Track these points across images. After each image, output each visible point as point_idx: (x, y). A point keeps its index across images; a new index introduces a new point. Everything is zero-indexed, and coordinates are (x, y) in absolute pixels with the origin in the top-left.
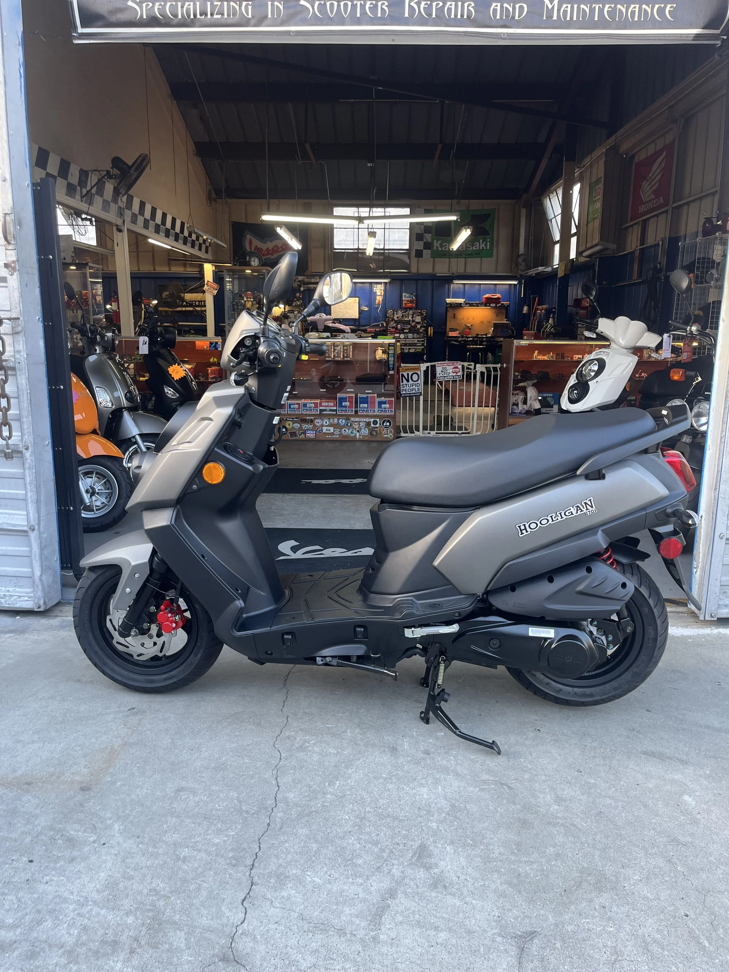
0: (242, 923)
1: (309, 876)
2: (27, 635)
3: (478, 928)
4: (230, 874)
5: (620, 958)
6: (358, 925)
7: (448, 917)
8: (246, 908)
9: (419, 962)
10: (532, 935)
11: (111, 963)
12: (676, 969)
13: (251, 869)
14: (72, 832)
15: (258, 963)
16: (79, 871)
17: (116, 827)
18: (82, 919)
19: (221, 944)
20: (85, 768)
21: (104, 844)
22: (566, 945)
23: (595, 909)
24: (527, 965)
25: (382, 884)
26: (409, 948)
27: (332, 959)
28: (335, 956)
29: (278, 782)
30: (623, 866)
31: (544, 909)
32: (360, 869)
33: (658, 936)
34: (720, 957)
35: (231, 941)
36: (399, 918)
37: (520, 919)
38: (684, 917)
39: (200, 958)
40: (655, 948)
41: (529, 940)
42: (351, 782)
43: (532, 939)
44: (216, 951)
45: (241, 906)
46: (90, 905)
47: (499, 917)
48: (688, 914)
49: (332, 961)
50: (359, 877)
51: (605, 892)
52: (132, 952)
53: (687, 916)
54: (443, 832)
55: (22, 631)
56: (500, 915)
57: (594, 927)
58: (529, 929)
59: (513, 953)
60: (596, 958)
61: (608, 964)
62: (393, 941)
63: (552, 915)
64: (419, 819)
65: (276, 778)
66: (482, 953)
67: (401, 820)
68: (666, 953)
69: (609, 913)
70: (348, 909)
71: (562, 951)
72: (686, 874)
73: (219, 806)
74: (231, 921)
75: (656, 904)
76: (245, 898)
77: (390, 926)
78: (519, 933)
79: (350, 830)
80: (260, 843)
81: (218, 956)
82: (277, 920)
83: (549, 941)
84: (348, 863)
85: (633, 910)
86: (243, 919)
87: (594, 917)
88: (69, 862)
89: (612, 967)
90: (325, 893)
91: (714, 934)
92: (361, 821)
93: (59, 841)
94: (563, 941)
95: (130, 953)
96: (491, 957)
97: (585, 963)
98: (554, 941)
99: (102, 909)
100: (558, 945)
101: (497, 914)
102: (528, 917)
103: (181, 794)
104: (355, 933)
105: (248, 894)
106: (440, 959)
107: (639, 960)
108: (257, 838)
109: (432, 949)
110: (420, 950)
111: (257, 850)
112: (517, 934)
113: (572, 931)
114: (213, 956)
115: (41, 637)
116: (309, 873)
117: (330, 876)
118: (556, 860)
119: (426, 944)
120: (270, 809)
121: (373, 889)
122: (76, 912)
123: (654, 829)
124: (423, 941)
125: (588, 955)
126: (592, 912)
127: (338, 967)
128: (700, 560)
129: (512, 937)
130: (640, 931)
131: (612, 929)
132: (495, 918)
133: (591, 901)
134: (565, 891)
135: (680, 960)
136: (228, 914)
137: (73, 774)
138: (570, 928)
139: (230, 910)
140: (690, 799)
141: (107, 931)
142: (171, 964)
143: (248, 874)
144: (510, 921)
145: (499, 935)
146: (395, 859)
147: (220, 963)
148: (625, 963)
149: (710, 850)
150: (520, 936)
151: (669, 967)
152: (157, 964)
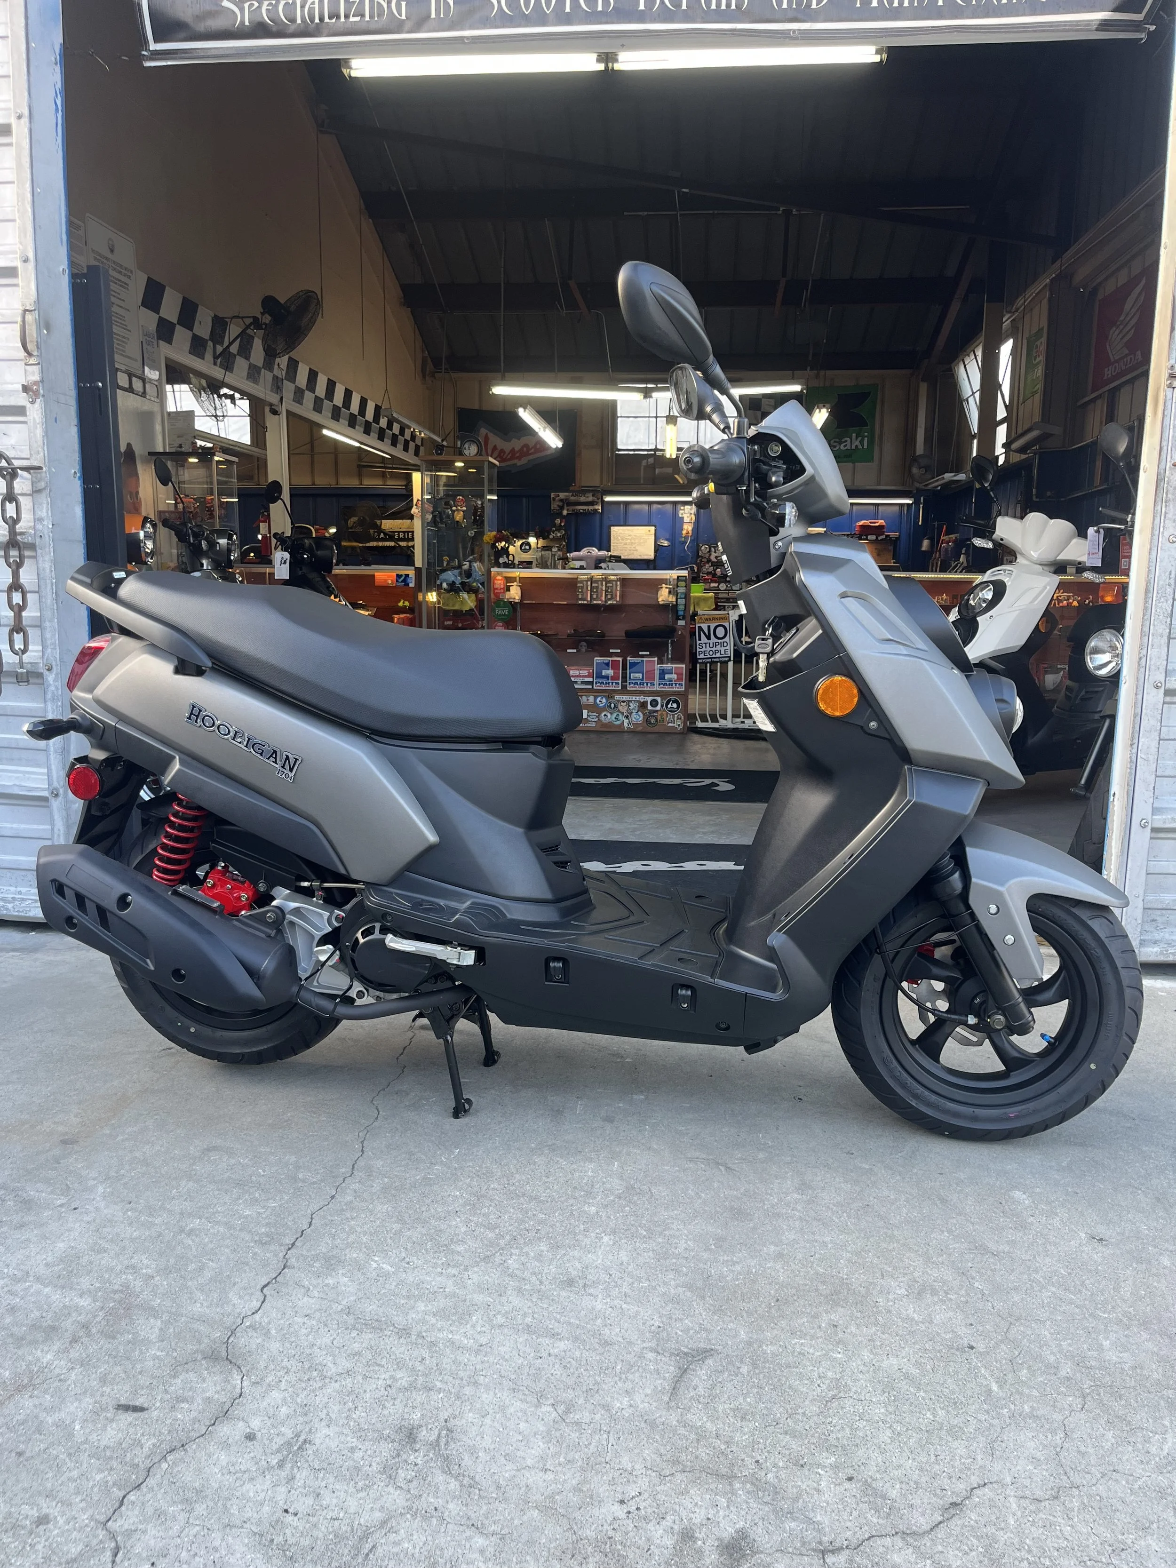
0: (253, 1313)
1: (376, 1262)
2: (38, 955)
3: (620, 1339)
4: (255, 1254)
5: (842, 1394)
6: (433, 1325)
7: (578, 1322)
8: (265, 1296)
9: (513, 1377)
10: (705, 1354)
11: (39, 1353)
12: (931, 1417)
13: (289, 1249)
14: (32, 1193)
15: (262, 1364)
16: (28, 1240)
17: (101, 1189)
18: (12, 1297)
19: (212, 1338)
20: (76, 1116)
21: (75, 1209)
22: (757, 1371)
23: (820, 1327)
24: (686, 1392)
25: (487, 1277)
26: (503, 1358)
27: (379, 1365)
28: (384, 1362)
29: (363, 1147)
30: (883, 1275)
31: (736, 1322)
32: (456, 1258)
33: (915, 1371)
34: (1012, 1407)
35: (229, 1334)
36: (500, 1320)
37: (692, 1332)
38: (967, 1349)
39: (175, 1354)
40: (904, 1386)
41: (699, 1360)
42: (478, 1151)
43: (703, 1360)
44: (203, 1345)
45: (259, 1293)
46: (30, 1281)
47: (659, 1327)
48: (974, 1345)
49: (377, 1368)
50: (454, 1266)
51: (842, 1307)
52: (74, 1340)
53: (972, 1348)
54: (604, 1218)
55: (34, 949)
56: (662, 1325)
57: (811, 1351)
58: (702, 1345)
59: (667, 1375)
60: (802, 1392)
61: (820, 1401)
62: (482, 1348)
63: (747, 1330)
64: (571, 1201)
65: (362, 1142)
66: (618, 1371)
67: (541, 1202)
68: (922, 1394)
69: (841, 1335)
70: (423, 1304)
71: (749, 1378)
72: (987, 1293)
73: (264, 1171)
74: (238, 1311)
75: (924, 1328)
76: (268, 1283)
77: (483, 1329)
78: (686, 1350)
79: (458, 1209)
80: (312, 1218)
81: (203, 1352)
82: (309, 1312)
83: (731, 1363)
84: (441, 1249)
85: (883, 1333)
86: (257, 1308)
87: (813, 1337)
88: (16, 1228)
89: (826, 1406)
90: (394, 1284)
91: (1010, 1376)
92: (478, 1200)
93: (9, 1203)
94: (755, 1365)
95: (71, 1342)
96: (631, 1377)
97: (781, 1396)
98: (738, 1364)
99: (46, 1287)
100: (744, 1370)
101: (657, 1324)
102: (705, 1330)
103: (211, 1154)
104: (424, 1334)
105: (275, 1278)
106: (549, 1375)
107: (874, 1400)
108: (309, 1212)
109: (540, 1361)
110: (520, 1362)
111: (305, 1227)
112: (682, 1351)
113: (773, 1354)
114: (197, 1351)
115: (59, 958)
116: (376, 1259)
117: (408, 1263)
118: (775, 1262)
119: (532, 1354)
120: (342, 1179)
121: (470, 1282)
122: (5, 1289)
123: (950, 1231)
124: (528, 1350)
125: (790, 1387)
126: (812, 1331)
127: (383, 1376)
128: (1112, 867)
129: (672, 1354)
130: (886, 1362)
131: (839, 1356)
132: (653, 1328)
133: (816, 1316)
134: (778, 1300)
135: (942, 1406)
136: (236, 1300)
137: (55, 1123)
138: (769, 1349)
139: (240, 1297)
140: (1024, 1196)
141: (44, 1315)
142: (128, 1359)
143: (281, 1255)
144: (676, 1333)
145: (652, 1350)
146: (517, 1248)
147: (203, 1362)
148: (848, 1402)
149: (1038, 1265)
150: (686, 1354)
151: (920, 1413)
152: (107, 1357)
